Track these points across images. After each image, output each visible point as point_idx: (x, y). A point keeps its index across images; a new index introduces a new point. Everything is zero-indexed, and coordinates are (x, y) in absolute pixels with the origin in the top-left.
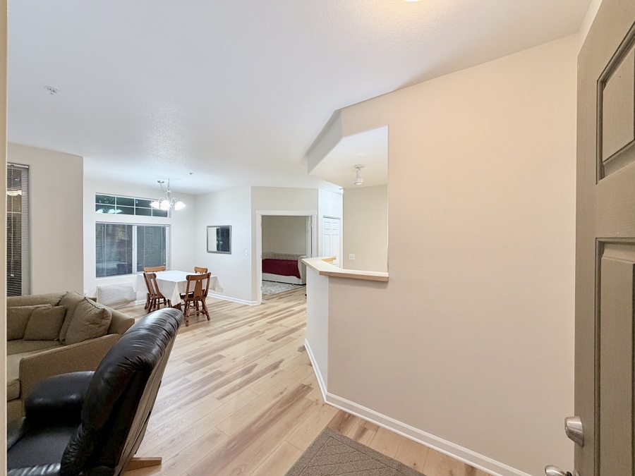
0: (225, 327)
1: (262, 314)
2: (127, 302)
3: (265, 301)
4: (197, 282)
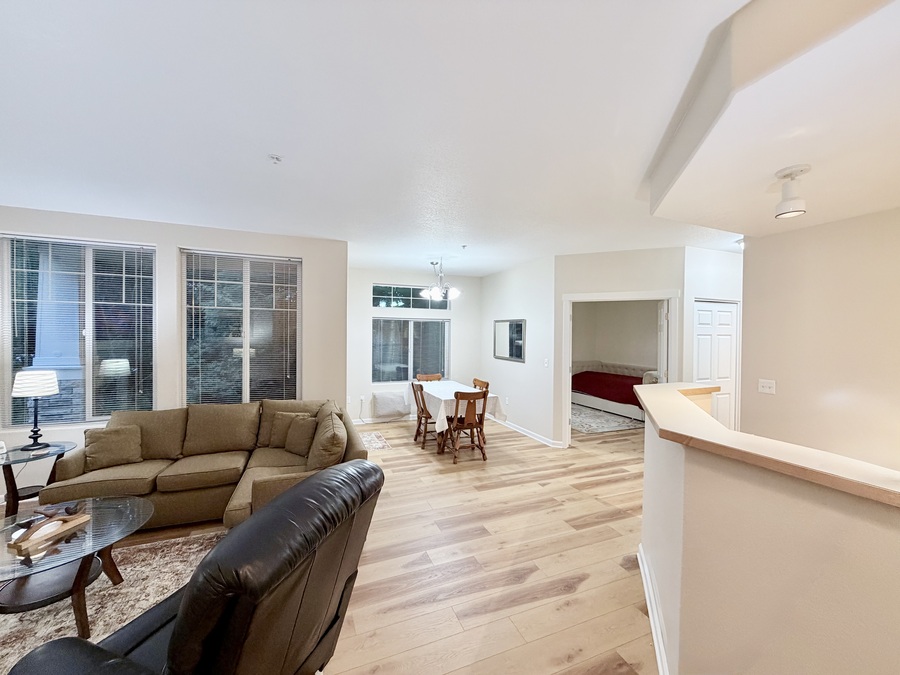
0: (504, 478)
1: (565, 466)
2: (402, 415)
3: (577, 444)
4: (469, 402)
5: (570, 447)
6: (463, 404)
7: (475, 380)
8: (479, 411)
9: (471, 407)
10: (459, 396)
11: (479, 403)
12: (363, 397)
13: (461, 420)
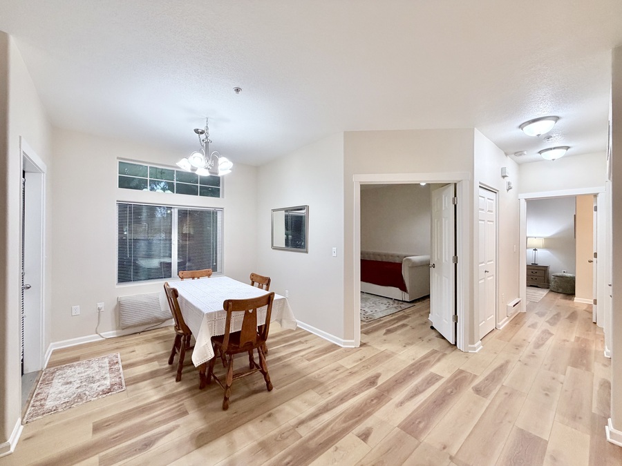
4: (247, 314)
5: (363, 345)
6: (238, 318)
7: (253, 275)
8: (261, 322)
9: (250, 318)
10: (230, 306)
11: (261, 313)
12: (100, 305)
13: (235, 337)
